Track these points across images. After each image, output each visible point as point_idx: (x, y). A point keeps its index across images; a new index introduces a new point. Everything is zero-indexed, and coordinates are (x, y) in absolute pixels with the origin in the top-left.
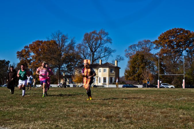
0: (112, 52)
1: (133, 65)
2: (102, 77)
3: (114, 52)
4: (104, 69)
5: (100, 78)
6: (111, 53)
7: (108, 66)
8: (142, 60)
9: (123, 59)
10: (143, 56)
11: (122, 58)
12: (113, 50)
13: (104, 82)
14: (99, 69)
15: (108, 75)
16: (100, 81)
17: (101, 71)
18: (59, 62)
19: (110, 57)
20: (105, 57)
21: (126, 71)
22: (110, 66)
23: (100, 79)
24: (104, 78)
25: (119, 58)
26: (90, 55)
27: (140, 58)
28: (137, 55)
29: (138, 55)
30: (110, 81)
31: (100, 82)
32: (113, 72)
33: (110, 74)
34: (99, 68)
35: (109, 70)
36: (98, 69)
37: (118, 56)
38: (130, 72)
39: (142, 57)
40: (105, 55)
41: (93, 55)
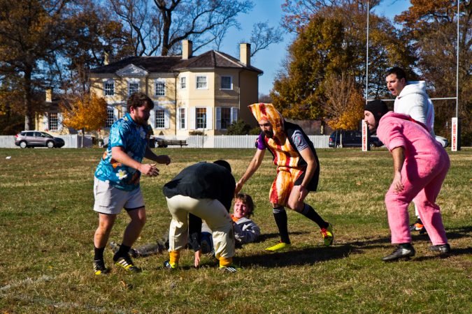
0: (239, 11)
1: (304, 60)
2: (190, 105)
3: (245, 12)
4: (198, 78)
5: (183, 110)
6: (234, 14)
7: (210, 66)
8: (334, 41)
9: (278, 39)
10: (340, 26)
11: (273, 32)
12: (240, 5)
13: (198, 126)
14: (182, 75)
15: (213, 101)
16: (183, 121)
17: (187, 82)
18: (24, 48)
19: (231, 29)
20: (211, 31)
21: (278, 85)
22: (220, 64)
23: (183, 116)
24: (198, 110)
25: (264, 34)
26: (155, 22)
27: (328, 34)
28: (319, 21)
29: (322, 20)
30: (222, 121)
31: (183, 126)
32: (232, 89)
33: (219, 97)
34: (179, 72)
35: (216, 79)
36: (176, 77)
37: (261, 26)
38: (290, 89)
39: (335, 32)
40: (213, 21)
41: (168, 21)
